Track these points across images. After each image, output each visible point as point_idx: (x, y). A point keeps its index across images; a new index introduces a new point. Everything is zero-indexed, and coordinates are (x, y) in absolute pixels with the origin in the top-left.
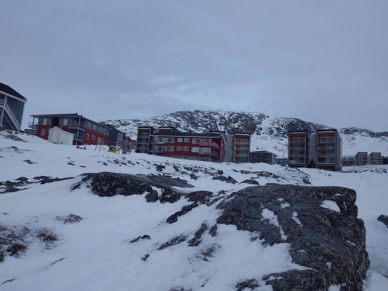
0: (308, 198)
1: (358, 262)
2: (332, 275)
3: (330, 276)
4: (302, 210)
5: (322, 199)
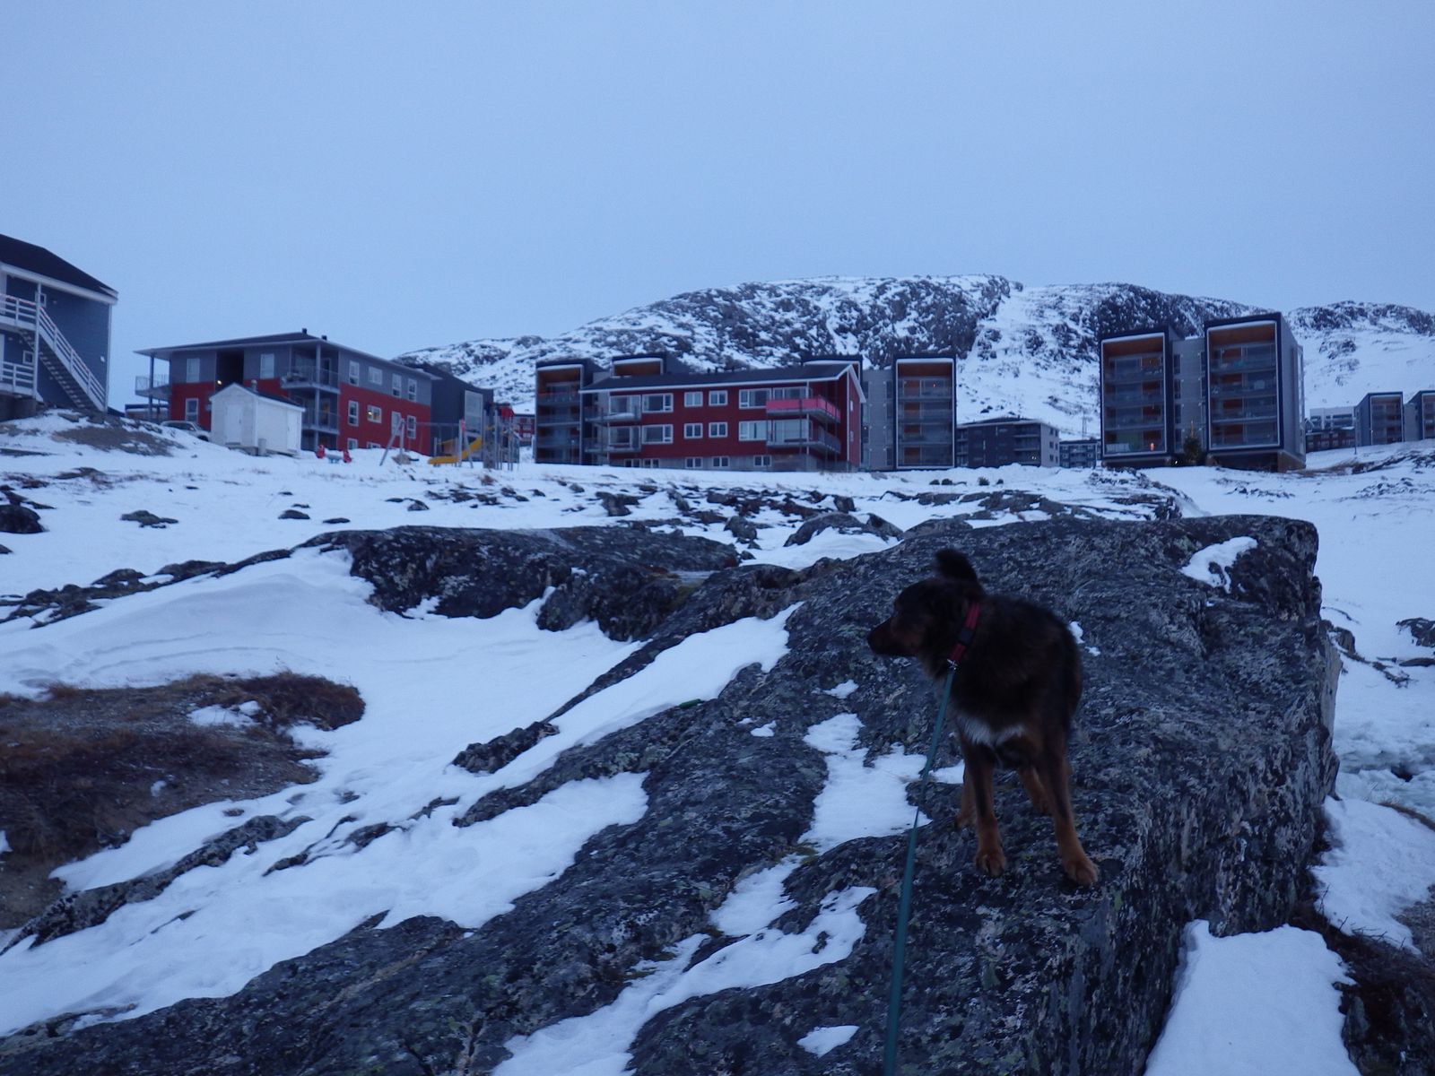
0: (1129, 560)
1: (1284, 760)
2: (1180, 805)
3: (1171, 807)
4: (1100, 602)
5: (1182, 562)
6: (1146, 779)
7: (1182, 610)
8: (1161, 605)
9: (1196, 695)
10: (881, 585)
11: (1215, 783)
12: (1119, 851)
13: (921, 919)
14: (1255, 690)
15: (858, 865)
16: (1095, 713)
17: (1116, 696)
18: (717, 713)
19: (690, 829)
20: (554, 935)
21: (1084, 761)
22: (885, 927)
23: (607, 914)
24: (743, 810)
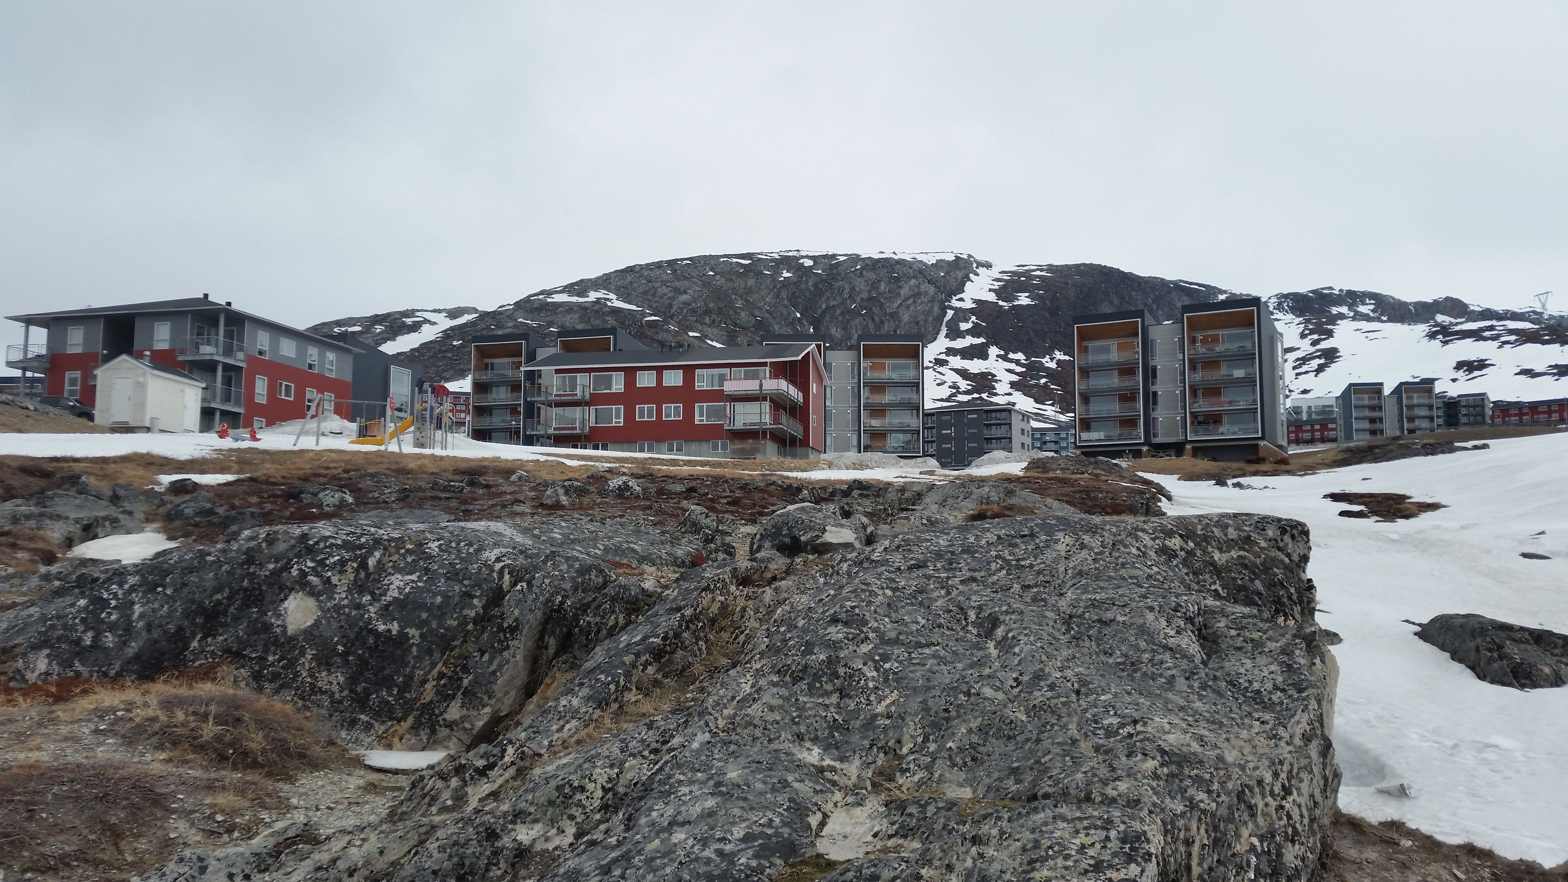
0: (1121, 560)
1: (1290, 772)
2: (1190, 821)
3: (1181, 823)
4: (1094, 604)
5: (1175, 563)
6: (1156, 793)
7: (1179, 614)
8: (1157, 608)
9: (1198, 704)
10: (868, 584)
11: (1223, 798)
12: (1134, 870)
14: (1258, 699)
16: (1097, 723)
17: (1118, 705)
18: (702, 723)
19: (680, 852)
21: (1090, 774)
24: (735, 830)
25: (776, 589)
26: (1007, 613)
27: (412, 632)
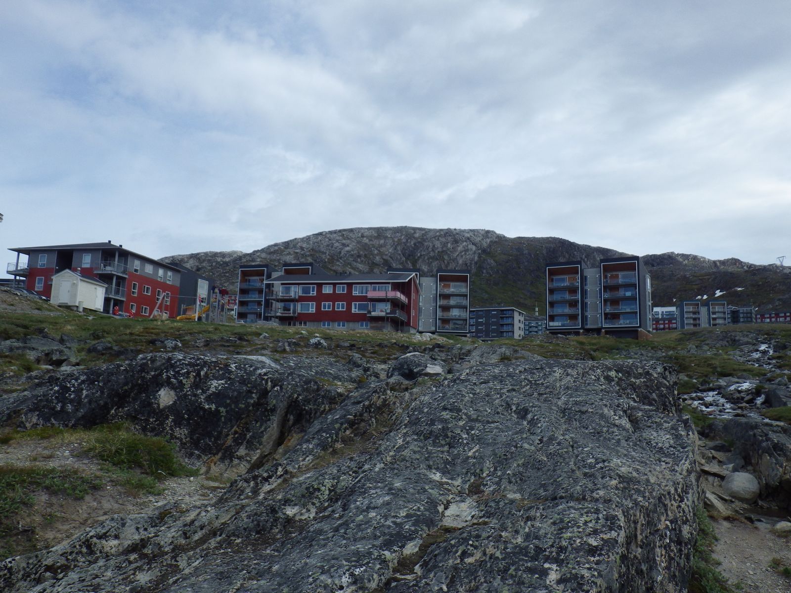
0: (587, 381)
1: (682, 488)
2: (636, 511)
3: (631, 512)
4: (576, 403)
5: (613, 384)
6: (618, 497)
7: (620, 408)
8: (609, 405)
9: (633, 453)
10: (460, 391)
11: (651, 500)
12: (614, 534)
13: (515, 570)
14: (662, 451)
15: (473, 542)
16: (584, 461)
17: (594, 453)
18: (379, 458)
19: (374, 522)
20: (311, 580)
21: (584, 487)
22: (496, 574)
23: (338, 569)
24: (401, 512)
25: (410, 393)
26: (532, 407)
27: (222, 409)
